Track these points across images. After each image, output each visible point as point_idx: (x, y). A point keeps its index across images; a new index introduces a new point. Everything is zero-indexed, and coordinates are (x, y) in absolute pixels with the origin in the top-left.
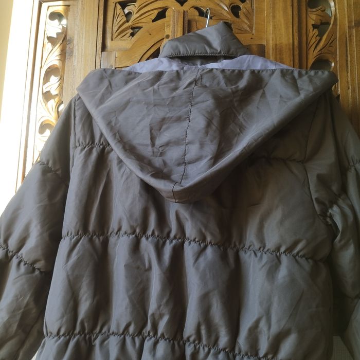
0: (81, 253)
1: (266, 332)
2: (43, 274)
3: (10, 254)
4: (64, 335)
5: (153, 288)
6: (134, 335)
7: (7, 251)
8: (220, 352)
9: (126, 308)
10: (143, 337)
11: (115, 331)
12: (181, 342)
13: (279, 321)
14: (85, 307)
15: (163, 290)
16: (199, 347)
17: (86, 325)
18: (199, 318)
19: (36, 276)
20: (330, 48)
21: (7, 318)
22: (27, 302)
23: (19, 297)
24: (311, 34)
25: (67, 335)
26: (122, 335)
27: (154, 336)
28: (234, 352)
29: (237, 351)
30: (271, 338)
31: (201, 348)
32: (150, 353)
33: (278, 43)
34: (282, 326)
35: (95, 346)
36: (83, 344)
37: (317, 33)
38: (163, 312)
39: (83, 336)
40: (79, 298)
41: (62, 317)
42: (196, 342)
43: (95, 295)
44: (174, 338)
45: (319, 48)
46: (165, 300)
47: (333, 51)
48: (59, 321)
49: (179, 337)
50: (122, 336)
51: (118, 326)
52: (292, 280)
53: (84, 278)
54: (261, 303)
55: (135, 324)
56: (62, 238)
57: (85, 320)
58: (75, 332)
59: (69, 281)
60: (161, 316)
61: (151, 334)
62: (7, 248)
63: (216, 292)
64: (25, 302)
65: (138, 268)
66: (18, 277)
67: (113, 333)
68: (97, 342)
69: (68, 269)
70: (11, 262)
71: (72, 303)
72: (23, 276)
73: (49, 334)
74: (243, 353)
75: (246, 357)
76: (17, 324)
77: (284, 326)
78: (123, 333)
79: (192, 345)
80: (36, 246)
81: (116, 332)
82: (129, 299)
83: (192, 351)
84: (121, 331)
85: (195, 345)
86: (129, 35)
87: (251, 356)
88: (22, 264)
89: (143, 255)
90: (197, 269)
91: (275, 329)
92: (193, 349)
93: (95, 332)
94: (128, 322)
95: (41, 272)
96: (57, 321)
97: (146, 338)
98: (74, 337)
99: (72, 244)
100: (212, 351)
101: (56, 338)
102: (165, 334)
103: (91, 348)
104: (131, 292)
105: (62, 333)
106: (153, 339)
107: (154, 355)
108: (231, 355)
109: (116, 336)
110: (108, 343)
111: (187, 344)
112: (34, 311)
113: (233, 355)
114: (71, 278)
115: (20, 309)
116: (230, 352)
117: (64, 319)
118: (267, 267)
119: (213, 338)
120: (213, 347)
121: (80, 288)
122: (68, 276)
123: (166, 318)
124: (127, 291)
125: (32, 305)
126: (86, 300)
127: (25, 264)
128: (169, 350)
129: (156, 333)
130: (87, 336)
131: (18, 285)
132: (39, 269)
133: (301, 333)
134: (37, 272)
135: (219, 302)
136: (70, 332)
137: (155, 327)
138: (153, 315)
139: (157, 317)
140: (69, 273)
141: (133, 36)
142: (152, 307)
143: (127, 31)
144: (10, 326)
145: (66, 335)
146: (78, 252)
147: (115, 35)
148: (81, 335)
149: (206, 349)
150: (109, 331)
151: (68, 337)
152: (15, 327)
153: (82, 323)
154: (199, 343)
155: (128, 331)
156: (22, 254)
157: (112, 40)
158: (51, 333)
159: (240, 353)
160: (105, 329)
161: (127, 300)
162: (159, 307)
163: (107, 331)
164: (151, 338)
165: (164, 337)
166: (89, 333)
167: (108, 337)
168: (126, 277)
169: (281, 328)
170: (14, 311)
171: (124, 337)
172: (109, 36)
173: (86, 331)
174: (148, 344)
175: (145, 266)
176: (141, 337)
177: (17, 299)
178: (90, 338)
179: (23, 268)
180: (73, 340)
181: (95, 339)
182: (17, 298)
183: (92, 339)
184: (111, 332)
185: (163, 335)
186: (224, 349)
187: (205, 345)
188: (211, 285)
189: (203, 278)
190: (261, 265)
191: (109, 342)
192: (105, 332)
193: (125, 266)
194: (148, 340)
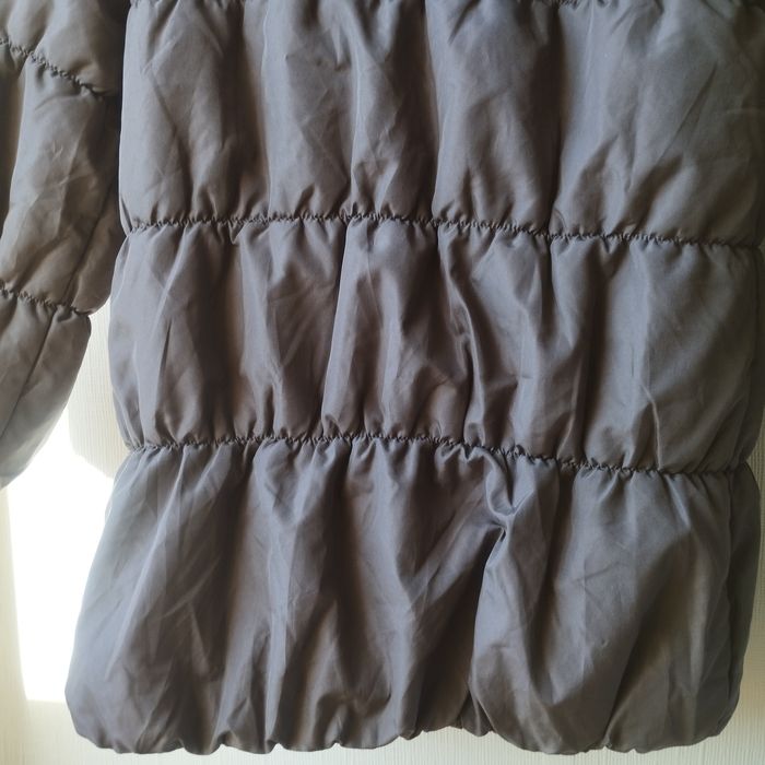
0: (180, 33)
1: (622, 173)
2: (100, 99)
3: (16, 55)
4: (166, 220)
5: (358, 102)
6: (321, 217)
7: (8, 48)
8: (515, 234)
9: (299, 157)
10: (342, 220)
11: (280, 210)
12: (428, 225)
13: (654, 142)
14: (205, 160)
15: (382, 106)
16: (469, 229)
17: (213, 199)
18: (467, 160)
19: (84, 100)
21: (35, 198)
22: (75, 160)
23: (54, 149)
25: (174, 222)
26: (295, 217)
27: (366, 214)
28: (548, 233)
29: (553, 230)
30: (632, 184)
31: (474, 230)
32: (361, 245)
34: (661, 154)
35: (237, 245)
36: (211, 240)
38: (384, 156)
39: (209, 223)
40: (190, 142)
41: (158, 181)
42: (463, 218)
43: (224, 135)
44: (412, 216)
46: (387, 130)
48: (153, 191)
49: (422, 214)
50: (297, 220)
51: (285, 199)
52: (690, 42)
53: (196, 94)
54: (612, 109)
55: (323, 190)
56: (130, 6)
57: (209, 190)
58: (191, 216)
59: (162, 100)
60: (380, 167)
61: (361, 210)
62: (7, 40)
63: (506, 97)
64: (70, 159)
65: (319, 62)
66: (44, 102)
67: (275, 216)
68: (242, 238)
69: (155, 73)
70: (22, 74)
71: (174, 152)
72: (55, 101)
73: (134, 224)
74: (567, 231)
75: (575, 238)
76: (60, 210)
77: (665, 153)
78: (297, 214)
79: (454, 227)
80: (73, 27)
81: (283, 212)
82: (304, 132)
83: (452, 238)
84: (293, 210)
85: (459, 226)
87: (585, 235)
88: (48, 73)
89: (329, 32)
90: (460, 48)
91: (643, 162)
92: (456, 233)
93: (235, 216)
94: (306, 186)
95: (95, 94)
96: (147, 191)
97: (348, 221)
98: (191, 225)
99: (157, 14)
100: (498, 233)
101: (150, 229)
102: (391, 206)
103: (229, 250)
104: (307, 119)
105: (161, 217)
106: (365, 221)
107: (370, 249)
108: (540, 239)
109: (283, 221)
110: (267, 237)
111: (441, 228)
112: (93, 182)
113: (546, 238)
114: (166, 93)
115: (60, 178)
116: (539, 233)
117: (163, 186)
118: (630, 22)
119: (500, 206)
120: (501, 224)
121: (188, 119)
122: (157, 89)
123: (391, 170)
124: (299, 117)
125: (86, 168)
126: (206, 144)
127: (55, 74)
128: (403, 237)
129: (370, 208)
130: (219, 225)
131: (47, 121)
132: (88, 86)
133: (705, 164)
134: (85, 93)
135: (513, 120)
136: (181, 214)
137: (368, 193)
138: (362, 165)
139: (370, 169)
140: (159, 83)
142: (359, 146)
144: (46, 215)
145: (172, 220)
146: (174, 33)
148: (204, 222)
149: (485, 232)
150: (265, 214)
151: (176, 226)
152: (56, 219)
153: (204, 195)
154: (468, 221)
155: (308, 210)
156: (42, 51)
158: (138, 221)
159: (560, 233)
160: (256, 210)
161: (300, 137)
162: (374, 145)
163: (261, 215)
164: (360, 219)
165: (389, 214)
166: (220, 219)
167: (265, 225)
168: (293, 85)
169: (657, 159)
170: (48, 182)
171: (301, 222)
173: (215, 215)
174: (354, 232)
175: (334, 56)
176: (337, 219)
177: (51, 155)
178: (225, 229)
179: (51, 83)
180: (188, 231)
181: (237, 231)
182: (49, 152)
183: (231, 231)
184: (270, 215)
185: (386, 209)
186: (525, 228)
187: (483, 223)
188: (492, 81)
189: (475, 69)
190: (615, 19)
191: (267, 235)
192: (258, 216)
193: (287, 58)
194: (354, 225)
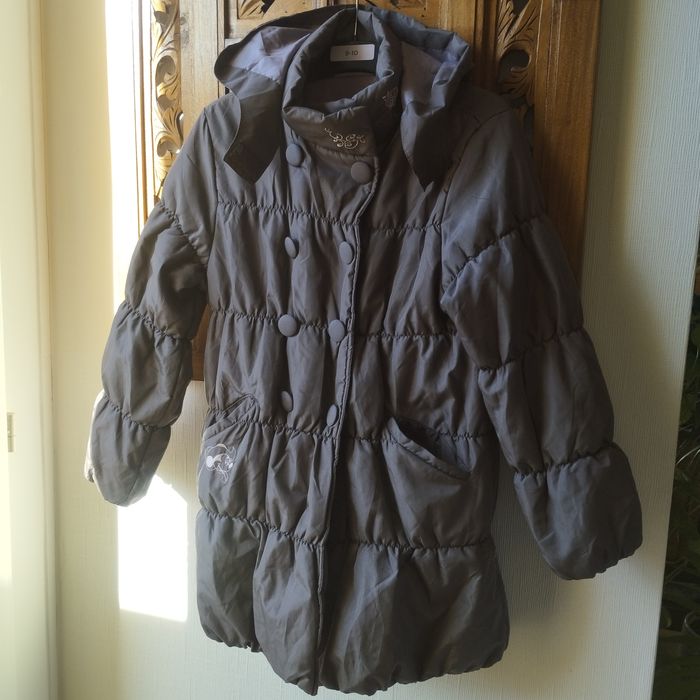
20: (529, 33)
24: (503, 10)
33: (455, 26)
37: (512, 8)
45: (512, 33)
47: (532, 36)
86: (259, 9)
141: (265, 12)
143: (257, 4)
147: (241, 12)
157: (238, 18)
172: (233, 12)
